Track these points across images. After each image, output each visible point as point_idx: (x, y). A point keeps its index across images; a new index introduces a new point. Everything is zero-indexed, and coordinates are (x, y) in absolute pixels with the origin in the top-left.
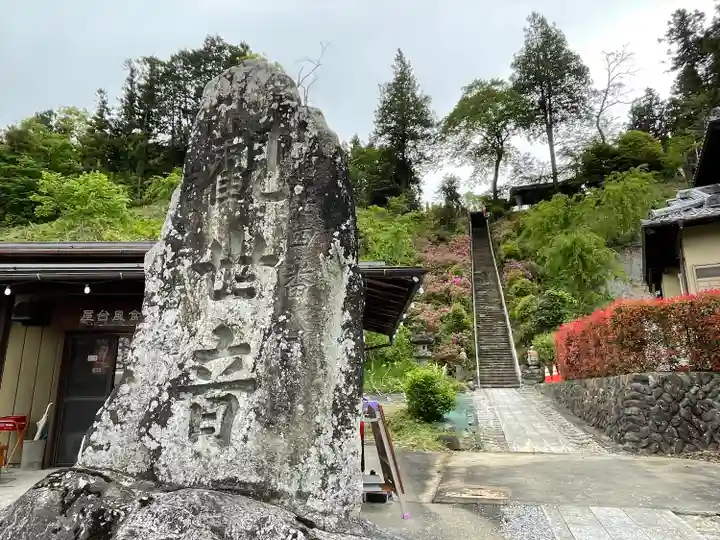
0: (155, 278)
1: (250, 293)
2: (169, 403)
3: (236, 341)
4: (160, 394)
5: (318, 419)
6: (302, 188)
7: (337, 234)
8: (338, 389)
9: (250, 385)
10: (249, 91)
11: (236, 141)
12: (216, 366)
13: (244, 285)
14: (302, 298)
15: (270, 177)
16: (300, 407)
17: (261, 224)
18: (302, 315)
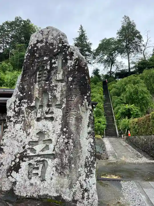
0: (11, 110)
1: (52, 119)
2: (19, 163)
3: (46, 138)
4: (15, 159)
5: (79, 170)
6: (72, 79)
7: (86, 97)
8: (87, 158)
9: (53, 156)
10: (49, 39)
11: (45, 58)
12: (38, 148)
13: (49, 116)
14: (72, 121)
15: (59, 73)
16: (73, 165)
17: (55, 92)
18: (73, 129)
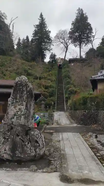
0: (10, 102)
1: (23, 105)
2: (14, 117)
3: (21, 110)
5: (30, 118)
6: (29, 94)
9: (23, 115)
10: (22, 80)
11: (21, 87)
12: (19, 113)
13: (22, 104)
14: (28, 106)
15: (25, 92)
16: (28, 117)
17: (24, 97)
18: (29, 108)
